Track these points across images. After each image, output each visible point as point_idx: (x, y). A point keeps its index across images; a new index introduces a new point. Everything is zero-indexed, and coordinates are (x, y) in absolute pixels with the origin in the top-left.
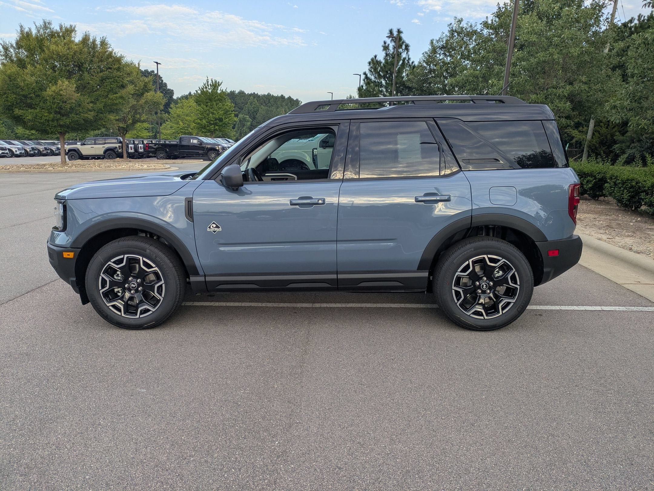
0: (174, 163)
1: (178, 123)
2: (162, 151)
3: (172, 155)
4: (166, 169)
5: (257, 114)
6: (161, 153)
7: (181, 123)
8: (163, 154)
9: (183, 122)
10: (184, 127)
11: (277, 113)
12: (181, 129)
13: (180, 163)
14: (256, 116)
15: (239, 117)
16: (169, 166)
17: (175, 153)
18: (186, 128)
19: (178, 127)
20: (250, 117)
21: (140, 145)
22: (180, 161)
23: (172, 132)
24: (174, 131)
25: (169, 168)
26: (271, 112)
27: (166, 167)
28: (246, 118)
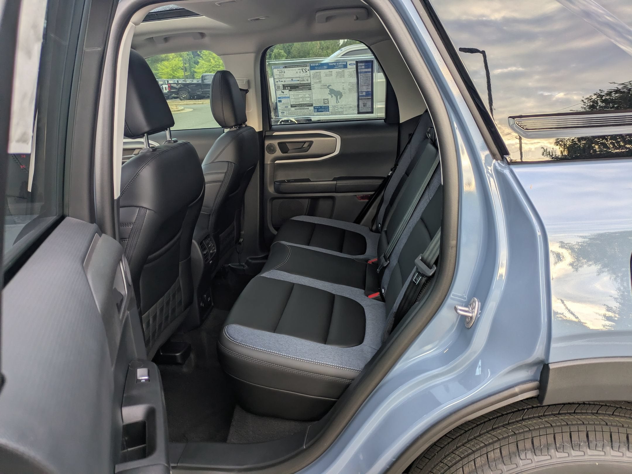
0: (194, 104)
1: (209, 61)
2: (185, 91)
3: (195, 95)
4: (179, 111)
5: (292, 48)
6: (183, 94)
7: (212, 61)
8: (185, 94)
9: (214, 60)
10: (215, 65)
11: (312, 47)
12: (213, 67)
13: (201, 104)
14: (291, 51)
15: (274, 52)
16: (182, 108)
17: (198, 93)
18: (218, 66)
19: (210, 66)
20: (285, 52)
21: (164, 86)
22: (201, 102)
23: (204, 70)
24: (206, 69)
25: (182, 110)
26: (305, 45)
27: (179, 109)
28: (281, 52)
